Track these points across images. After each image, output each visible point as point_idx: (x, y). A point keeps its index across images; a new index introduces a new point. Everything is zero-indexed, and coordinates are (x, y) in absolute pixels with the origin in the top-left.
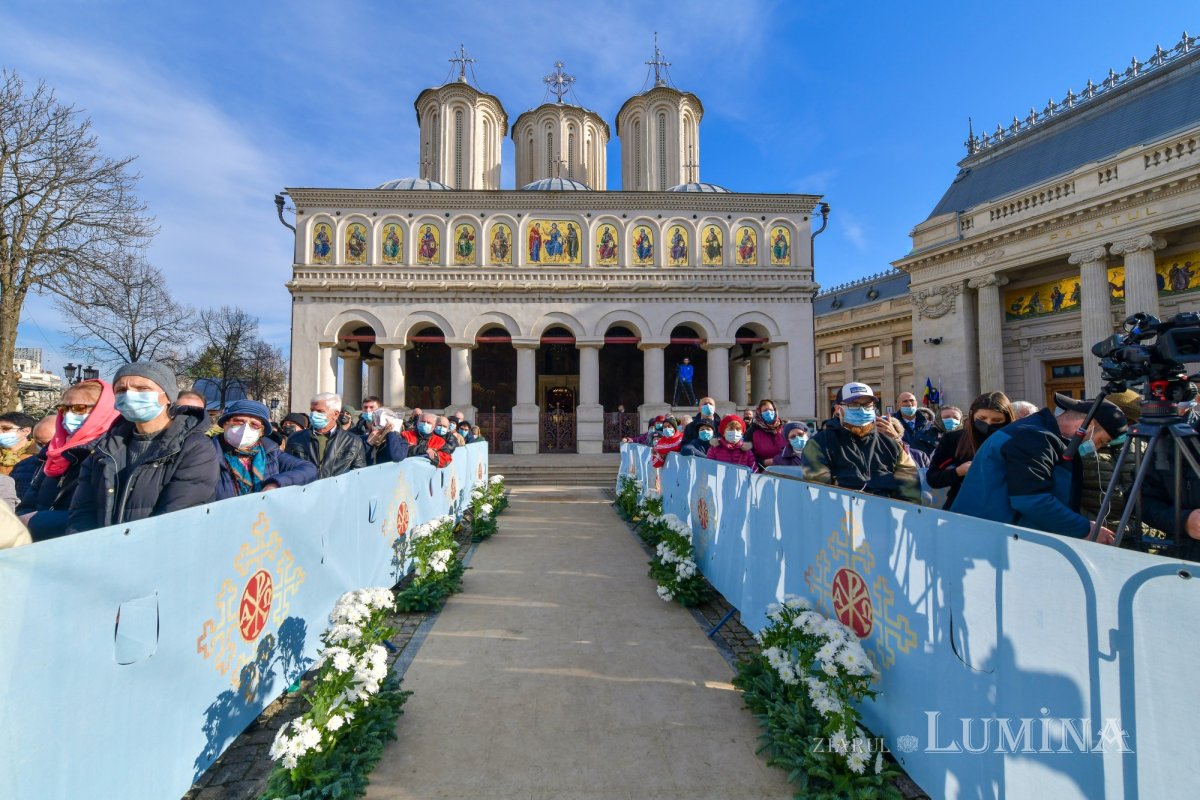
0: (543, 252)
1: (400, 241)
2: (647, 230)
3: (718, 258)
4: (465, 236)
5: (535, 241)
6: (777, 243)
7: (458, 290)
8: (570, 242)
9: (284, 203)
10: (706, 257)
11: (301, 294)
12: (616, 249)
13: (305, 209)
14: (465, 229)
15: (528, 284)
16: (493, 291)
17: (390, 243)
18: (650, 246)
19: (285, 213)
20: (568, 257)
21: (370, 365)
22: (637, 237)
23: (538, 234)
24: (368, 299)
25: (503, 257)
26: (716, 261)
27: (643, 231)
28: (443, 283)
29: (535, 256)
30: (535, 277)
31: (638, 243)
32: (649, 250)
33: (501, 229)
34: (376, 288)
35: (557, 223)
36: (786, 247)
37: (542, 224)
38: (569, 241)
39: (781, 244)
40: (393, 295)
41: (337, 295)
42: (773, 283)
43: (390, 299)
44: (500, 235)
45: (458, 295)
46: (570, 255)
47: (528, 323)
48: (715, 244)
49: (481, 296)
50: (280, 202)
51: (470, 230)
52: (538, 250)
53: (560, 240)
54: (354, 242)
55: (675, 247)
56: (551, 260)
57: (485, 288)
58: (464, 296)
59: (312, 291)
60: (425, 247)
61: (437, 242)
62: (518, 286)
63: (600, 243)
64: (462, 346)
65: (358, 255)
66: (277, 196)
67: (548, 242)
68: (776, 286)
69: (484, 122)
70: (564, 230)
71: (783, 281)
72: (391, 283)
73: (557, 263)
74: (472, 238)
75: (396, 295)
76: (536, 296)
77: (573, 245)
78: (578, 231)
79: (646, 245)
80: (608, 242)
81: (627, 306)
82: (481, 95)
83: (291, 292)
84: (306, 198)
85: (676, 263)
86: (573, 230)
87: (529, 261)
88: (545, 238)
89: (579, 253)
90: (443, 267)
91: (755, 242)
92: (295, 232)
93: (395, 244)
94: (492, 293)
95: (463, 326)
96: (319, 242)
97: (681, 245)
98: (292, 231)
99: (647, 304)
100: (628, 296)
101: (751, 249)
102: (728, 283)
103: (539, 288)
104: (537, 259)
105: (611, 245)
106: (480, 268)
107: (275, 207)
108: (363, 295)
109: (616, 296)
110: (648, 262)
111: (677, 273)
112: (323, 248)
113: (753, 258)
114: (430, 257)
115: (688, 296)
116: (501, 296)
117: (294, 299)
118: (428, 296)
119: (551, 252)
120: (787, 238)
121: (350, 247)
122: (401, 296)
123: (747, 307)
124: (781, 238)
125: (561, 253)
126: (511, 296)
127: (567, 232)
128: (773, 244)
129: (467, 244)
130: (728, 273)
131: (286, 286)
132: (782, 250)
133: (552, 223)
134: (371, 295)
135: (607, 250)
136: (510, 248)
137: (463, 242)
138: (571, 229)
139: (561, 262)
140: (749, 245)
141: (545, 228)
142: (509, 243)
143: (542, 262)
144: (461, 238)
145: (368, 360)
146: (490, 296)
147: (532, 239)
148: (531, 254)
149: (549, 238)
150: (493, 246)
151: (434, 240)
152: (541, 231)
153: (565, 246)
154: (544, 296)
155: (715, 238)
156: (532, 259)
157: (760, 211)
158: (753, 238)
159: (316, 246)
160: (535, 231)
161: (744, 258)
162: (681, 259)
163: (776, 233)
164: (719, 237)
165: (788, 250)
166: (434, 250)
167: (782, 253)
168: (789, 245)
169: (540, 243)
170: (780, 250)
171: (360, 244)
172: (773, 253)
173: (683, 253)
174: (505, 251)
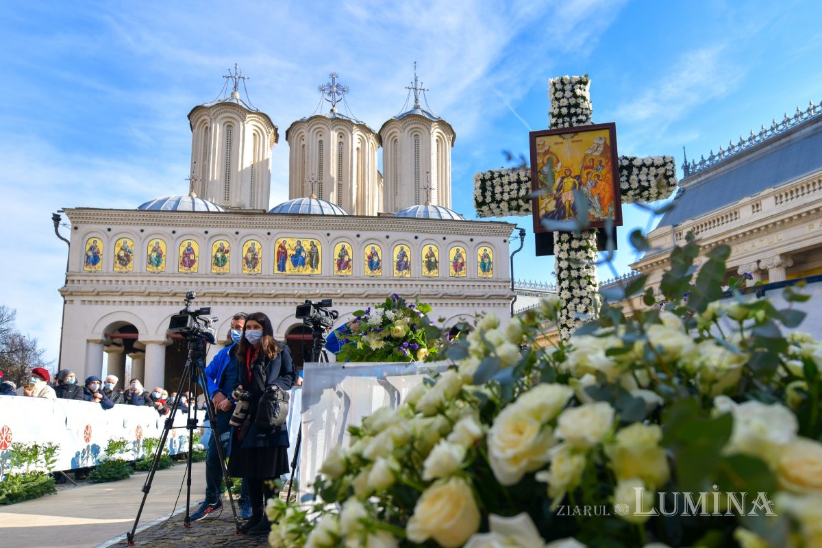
0: (289, 264)
1: (164, 254)
2: (377, 248)
3: (435, 271)
4: (221, 250)
5: (282, 255)
6: (482, 260)
7: (213, 296)
8: (311, 257)
9: (60, 219)
10: (425, 270)
11: (71, 298)
12: (350, 263)
13: (79, 225)
14: (221, 244)
15: (274, 290)
16: (244, 296)
17: (154, 255)
18: (379, 261)
19: (60, 228)
20: (310, 268)
21: (133, 358)
22: (369, 253)
23: (285, 249)
24: (133, 302)
25: (254, 267)
26: (434, 273)
27: (373, 248)
28: (200, 289)
29: (282, 267)
30: (281, 284)
31: (369, 258)
32: (378, 264)
33: (253, 244)
34: (140, 293)
35: (301, 240)
36: (490, 263)
37: (289, 241)
38: (311, 255)
39: (486, 260)
40: (156, 299)
41: (105, 299)
42: (478, 292)
43: (153, 302)
44: (251, 250)
46: (312, 266)
48: (433, 259)
49: (234, 300)
50: (57, 219)
51: (226, 246)
52: (284, 262)
53: (303, 254)
54: (122, 254)
55: (400, 261)
56: (295, 271)
57: (237, 294)
59: (82, 295)
60: (186, 259)
61: (197, 254)
62: (265, 292)
63: (337, 258)
65: (126, 265)
66: (54, 215)
67: (293, 256)
68: (480, 294)
69: (254, 134)
70: (307, 246)
71: (487, 289)
73: (300, 273)
74: (227, 252)
76: (281, 300)
77: (314, 259)
78: (319, 248)
79: (375, 259)
80: (344, 256)
82: (250, 113)
83: (63, 296)
84: (80, 215)
85: (401, 274)
86: (315, 246)
87: (276, 271)
88: (290, 252)
89: (319, 265)
90: (201, 276)
91: (465, 258)
92: (69, 244)
93: (160, 256)
94: (244, 298)
96: (90, 254)
97: (405, 259)
98: (66, 244)
100: (358, 303)
101: (462, 264)
102: (442, 291)
103: (284, 294)
104: (284, 269)
105: (346, 259)
106: (233, 277)
107: (52, 223)
108: (128, 298)
109: (349, 301)
110: (377, 273)
111: (401, 282)
112: (94, 259)
113: (463, 271)
114: (190, 267)
116: (251, 300)
117: (65, 302)
119: (295, 264)
120: (491, 256)
122: (162, 300)
123: (458, 310)
124: (486, 256)
125: (304, 266)
126: (260, 300)
127: (310, 248)
128: (479, 260)
129: (223, 256)
130: (443, 283)
131: (59, 290)
132: (487, 265)
133: (297, 240)
134: (136, 299)
135: (343, 263)
136: (260, 260)
137: (219, 255)
138: (313, 245)
139: (304, 273)
140: (460, 261)
142: (260, 256)
143: (288, 272)
144: (218, 251)
145: (131, 354)
146: (241, 300)
147: (279, 252)
148: (279, 266)
149: (294, 253)
150: (246, 259)
151: (193, 253)
152: (287, 247)
153: (307, 260)
154: (287, 302)
155: (433, 255)
156: (279, 270)
157: (469, 234)
158: (464, 255)
159: (87, 257)
160: (282, 247)
161: (456, 271)
162: (405, 271)
163: (481, 252)
164: (436, 254)
165: (491, 265)
166: (192, 262)
167: (487, 268)
168: (492, 261)
169: (286, 257)
170: (485, 265)
171: (127, 256)
172: (479, 267)
173: (406, 266)
174: (256, 264)
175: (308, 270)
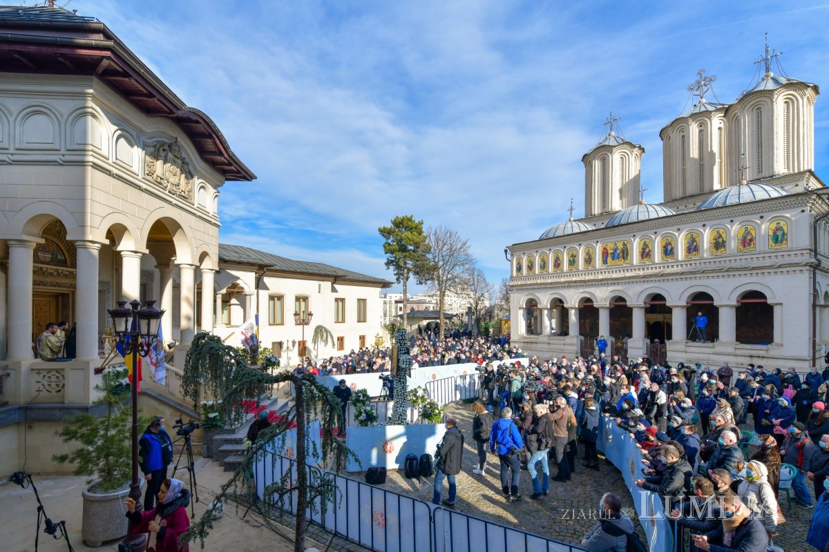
0: (609, 259)
1: (546, 262)
2: (670, 239)
3: (723, 249)
4: (572, 256)
5: (605, 254)
6: (774, 233)
7: (569, 282)
8: (623, 252)
10: (714, 249)
12: (650, 253)
13: (514, 253)
14: (572, 253)
15: (600, 277)
16: (584, 281)
17: (542, 263)
18: (672, 248)
19: (508, 256)
20: (623, 260)
22: (664, 244)
23: (607, 250)
24: (531, 289)
25: (589, 264)
26: (721, 252)
27: (667, 238)
28: (563, 280)
29: (605, 262)
30: (605, 272)
31: (664, 247)
32: (671, 251)
33: (588, 250)
34: (537, 284)
35: (616, 243)
36: (784, 234)
37: (609, 244)
39: (779, 233)
40: (544, 286)
41: (524, 287)
42: (768, 262)
43: (543, 288)
44: (588, 254)
45: (569, 285)
47: (602, 297)
48: (720, 240)
49: (579, 284)
50: (506, 251)
51: (575, 253)
52: (607, 258)
53: (618, 251)
54: (530, 265)
55: (690, 246)
56: (613, 263)
57: (582, 280)
58: (572, 284)
59: (516, 287)
60: (556, 263)
61: (561, 260)
62: (596, 278)
63: (641, 250)
64: (572, 308)
65: (531, 270)
67: (612, 254)
68: (771, 264)
70: (620, 246)
71: (779, 259)
72: (542, 281)
74: (575, 256)
75: (545, 287)
76: (605, 282)
77: (625, 254)
78: (628, 245)
79: (669, 247)
80: (645, 249)
81: (657, 284)
84: (512, 248)
85: (690, 256)
87: (602, 265)
88: (610, 251)
89: (628, 258)
90: (563, 272)
91: (754, 235)
93: (544, 264)
95: (572, 299)
96: (518, 266)
97: (695, 244)
98: (510, 263)
99: (670, 283)
100: (657, 279)
101: (751, 240)
102: (728, 265)
103: (607, 279)
105: (647, 250)
106: (578, 271)
107: (505, 255)
108: (533, 287)
109: (650, 279)
110: (670, 258)
111: (690, 262)
112: (519, 269)
113: (752, 246)
114: (558, 267)
115: (698, 276)
116: (587, 284)
118: (557, 286)
119: (613, 259)
120: (785, 228)
121: (528, 266)
122: (547, 286)
123: (744, 280)
124: (779, 229)
125: (618, 259)
126: (592, 284)
127: (622, 246)
128: (771, 233)
129: (573, 259)
130: (730, 258)
132: (780, 237)
133: (613, 243)
134: (536, 287)
135: (646, 253)
136: (592, 259)
137: (571, 259)
138: (624, 244)
140: (749, 238)
141: (610, 248)
142: (592, 256)
143: (609, 264)
144: (570, 257)
146: (583, 284)
147: (603, 253)
148: (603, 261)
149: (612, 251)
150: (585, 259)
151: (559, 260)
152: (608, 248)
153: (621, 255)
154: (609, 282)
155: (720, 237)
156: (604, 263)
157: (758, 213)
158: (752, 232)
159: (517, 268)
160: (605, 249)
161: (744, 246)
162: (694, 253)
163: (773, 226)
164: (724, 235)
165: (785, 237)
166: (559, 265)
167: (780, 239)
168: (786, 232)
169: (608, 255)
170: (778, 238)
171: (532, 265)
172: (771, 240)
173: (696, 249)
174: (591, 261)
175: (621, 261)
